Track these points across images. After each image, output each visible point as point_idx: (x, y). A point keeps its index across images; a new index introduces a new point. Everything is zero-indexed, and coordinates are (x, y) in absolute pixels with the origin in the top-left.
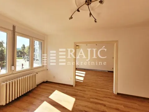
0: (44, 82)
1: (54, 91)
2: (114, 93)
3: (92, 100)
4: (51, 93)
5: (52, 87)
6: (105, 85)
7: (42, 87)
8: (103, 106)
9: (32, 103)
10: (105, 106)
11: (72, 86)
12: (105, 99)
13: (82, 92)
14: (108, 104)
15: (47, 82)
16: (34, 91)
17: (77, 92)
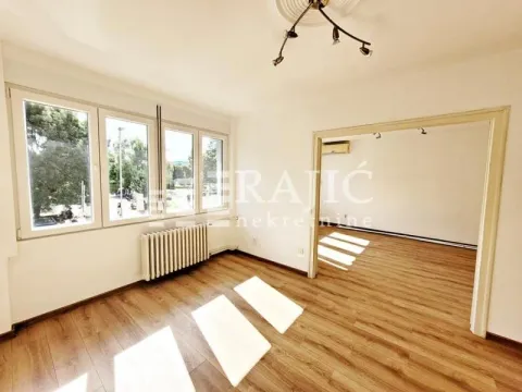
0: (228, 252)
1: (249, 277)
2: (472, 329)
3: (358, 325)
4: (241, 281)
5: (246, 267)
6: (439, 296)
7: (222, 261)
8: (396, 355)
9: (195, 292)
10: (405, 355)
11: (304, 274)
12: (416, 337)
13: (332, 296)
14: (424, 354)
15: (237, 253)
16: (205, 269)
17: (316, 294)
